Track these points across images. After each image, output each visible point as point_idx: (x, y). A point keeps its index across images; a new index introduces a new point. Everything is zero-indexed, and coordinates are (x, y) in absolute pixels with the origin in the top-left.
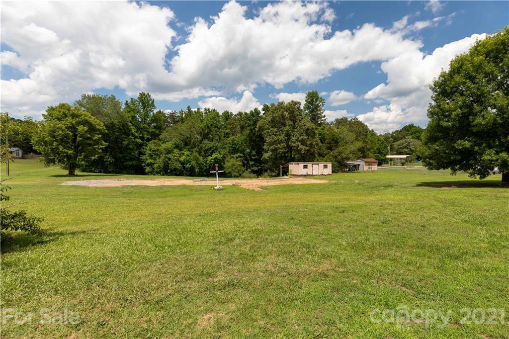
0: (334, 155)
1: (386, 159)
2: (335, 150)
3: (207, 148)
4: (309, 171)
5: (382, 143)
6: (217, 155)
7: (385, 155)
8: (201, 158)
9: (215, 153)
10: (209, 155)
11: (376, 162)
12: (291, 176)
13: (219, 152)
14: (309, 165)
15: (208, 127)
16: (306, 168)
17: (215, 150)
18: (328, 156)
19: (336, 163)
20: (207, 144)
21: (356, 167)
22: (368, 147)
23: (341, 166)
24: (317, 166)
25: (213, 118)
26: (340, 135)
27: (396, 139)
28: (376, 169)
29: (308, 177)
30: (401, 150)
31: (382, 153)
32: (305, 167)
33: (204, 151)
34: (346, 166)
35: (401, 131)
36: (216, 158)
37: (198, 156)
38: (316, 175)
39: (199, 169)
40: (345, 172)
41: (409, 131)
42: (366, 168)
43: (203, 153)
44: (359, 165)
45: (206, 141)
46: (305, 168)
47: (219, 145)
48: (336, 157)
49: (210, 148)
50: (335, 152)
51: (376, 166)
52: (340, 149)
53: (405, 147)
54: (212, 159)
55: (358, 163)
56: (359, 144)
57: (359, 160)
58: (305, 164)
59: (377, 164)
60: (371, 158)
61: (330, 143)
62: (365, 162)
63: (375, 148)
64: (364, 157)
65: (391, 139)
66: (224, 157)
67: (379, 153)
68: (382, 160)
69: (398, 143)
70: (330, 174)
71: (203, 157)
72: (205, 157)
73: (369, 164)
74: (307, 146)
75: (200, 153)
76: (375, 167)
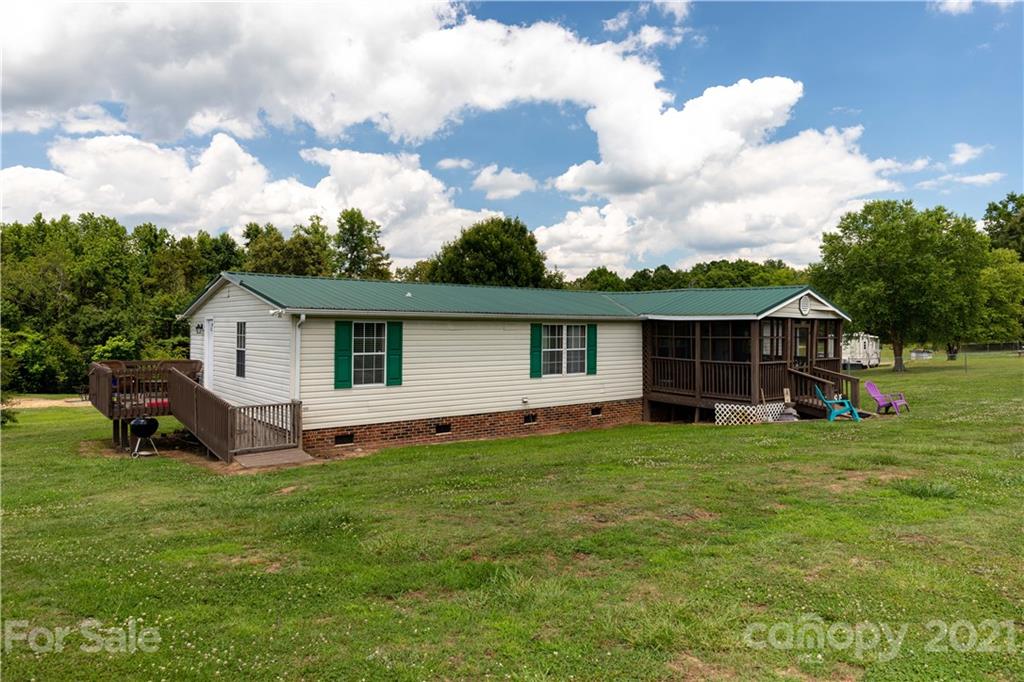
3: (90, 325)
6: (120, 340)
8: (75, 350)
9: (114, 336)
10: (97, 343)
13: (127, 334)
15: (96, 273)
17: (114, 329)
20: (91, 314)
25: (111, 252)
33: (84, 332)
36: (118, 348)
37: (66, 343)
39: (67, 374)
43: (80, 338)
45: (89, 309)
47: (124, 316)
49: (101, 326)
54: (105, 351)
66: (139, 346)
71: (79, 345)
72: (86, 345)
75: (71, 335)
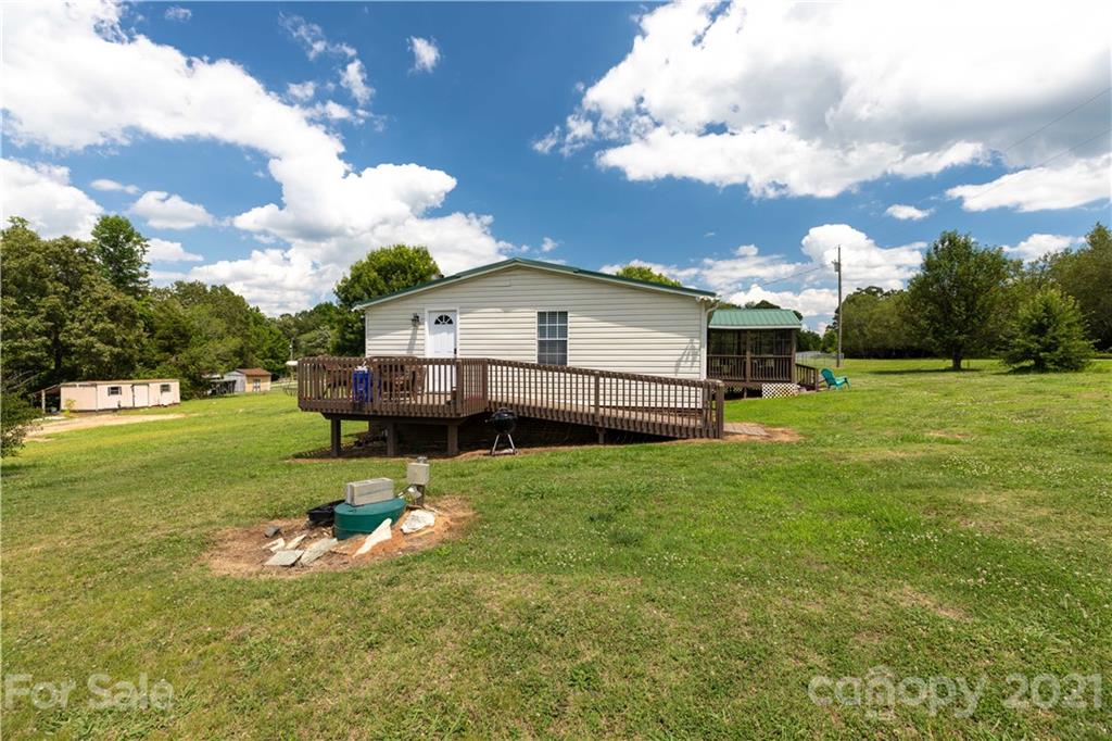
0: (180, 363)
1: (286, 368)
2: (180, 352)
4: (125, 399)
5: (279, 338)
7: (284, 362)
11: (267, 376)
12: (72, 415)
14: (123, 386)
16: (117, 393)
18: (164, 364)
19: (185, 381)
21: (228, 387)
22: (251, 345)
23: (197, 386)
24: (145, 387)
26: (192, 323)
27: (303, 329)
28: (269, 389)
29: (122, 412)
30: (313, 350)
31: (278, 358)
32: (114, 391)
34: (208, 385)
35: (312, 313)
38: (143, 408)
40: (205, 397)
41: (325, 315)
42: (249, 387)
44: (234, 382)
46: (112, 393)
48: (184, 367)
50: (183, 357)
51: (269, 383)
52: (195, 351)
53: (319, 346)
55: (232, 378)
56: (234, 343)
57: (235, 373)
58: (114, 384)
59: (270, 378)
60: (257, 367)
61: (168, 338)
62: (248, 376)
63: (265, 348)
64: (244, 367)
65: (294, 330)
67: (272, 357)
68: (279, 371)
69: (308, 336)
70: (175, 404)
73: (256, 378)
74: (115, 346)
76: (267, 385)
